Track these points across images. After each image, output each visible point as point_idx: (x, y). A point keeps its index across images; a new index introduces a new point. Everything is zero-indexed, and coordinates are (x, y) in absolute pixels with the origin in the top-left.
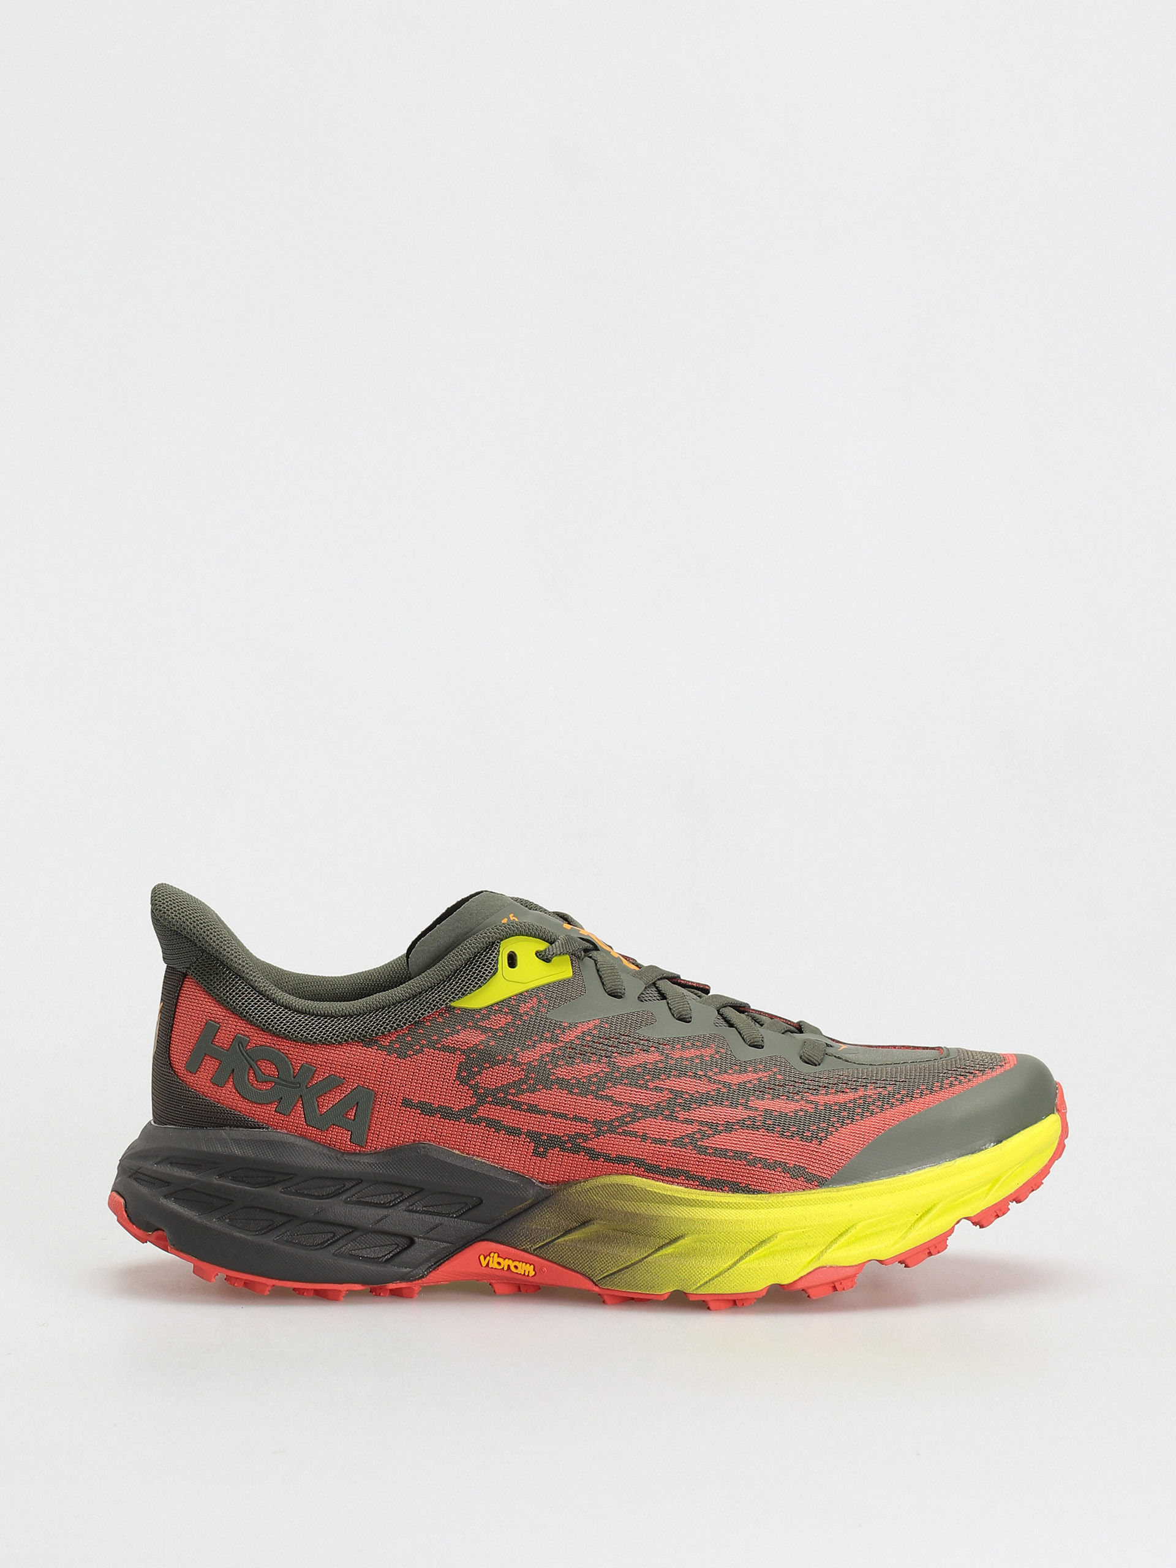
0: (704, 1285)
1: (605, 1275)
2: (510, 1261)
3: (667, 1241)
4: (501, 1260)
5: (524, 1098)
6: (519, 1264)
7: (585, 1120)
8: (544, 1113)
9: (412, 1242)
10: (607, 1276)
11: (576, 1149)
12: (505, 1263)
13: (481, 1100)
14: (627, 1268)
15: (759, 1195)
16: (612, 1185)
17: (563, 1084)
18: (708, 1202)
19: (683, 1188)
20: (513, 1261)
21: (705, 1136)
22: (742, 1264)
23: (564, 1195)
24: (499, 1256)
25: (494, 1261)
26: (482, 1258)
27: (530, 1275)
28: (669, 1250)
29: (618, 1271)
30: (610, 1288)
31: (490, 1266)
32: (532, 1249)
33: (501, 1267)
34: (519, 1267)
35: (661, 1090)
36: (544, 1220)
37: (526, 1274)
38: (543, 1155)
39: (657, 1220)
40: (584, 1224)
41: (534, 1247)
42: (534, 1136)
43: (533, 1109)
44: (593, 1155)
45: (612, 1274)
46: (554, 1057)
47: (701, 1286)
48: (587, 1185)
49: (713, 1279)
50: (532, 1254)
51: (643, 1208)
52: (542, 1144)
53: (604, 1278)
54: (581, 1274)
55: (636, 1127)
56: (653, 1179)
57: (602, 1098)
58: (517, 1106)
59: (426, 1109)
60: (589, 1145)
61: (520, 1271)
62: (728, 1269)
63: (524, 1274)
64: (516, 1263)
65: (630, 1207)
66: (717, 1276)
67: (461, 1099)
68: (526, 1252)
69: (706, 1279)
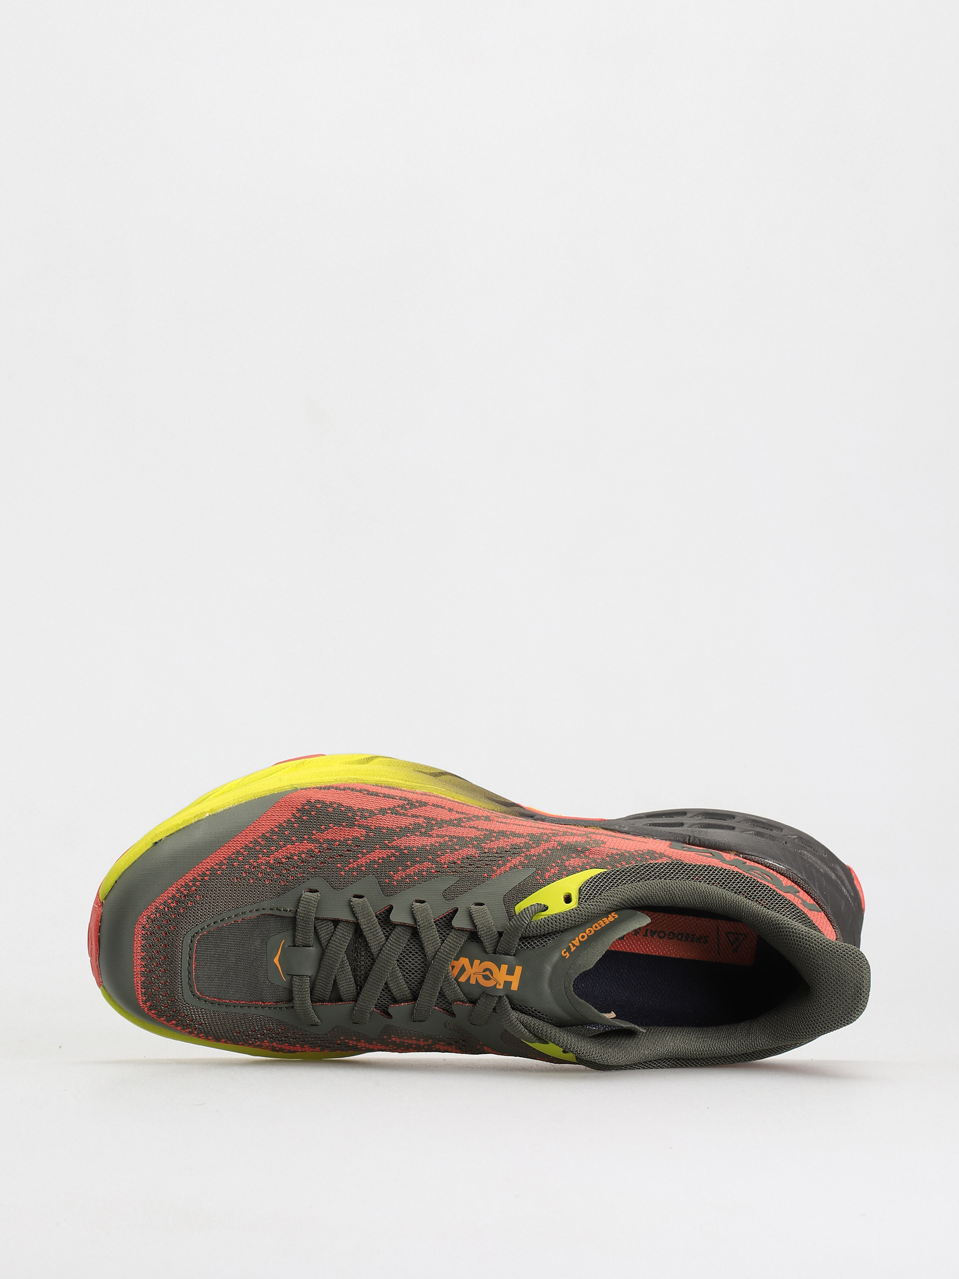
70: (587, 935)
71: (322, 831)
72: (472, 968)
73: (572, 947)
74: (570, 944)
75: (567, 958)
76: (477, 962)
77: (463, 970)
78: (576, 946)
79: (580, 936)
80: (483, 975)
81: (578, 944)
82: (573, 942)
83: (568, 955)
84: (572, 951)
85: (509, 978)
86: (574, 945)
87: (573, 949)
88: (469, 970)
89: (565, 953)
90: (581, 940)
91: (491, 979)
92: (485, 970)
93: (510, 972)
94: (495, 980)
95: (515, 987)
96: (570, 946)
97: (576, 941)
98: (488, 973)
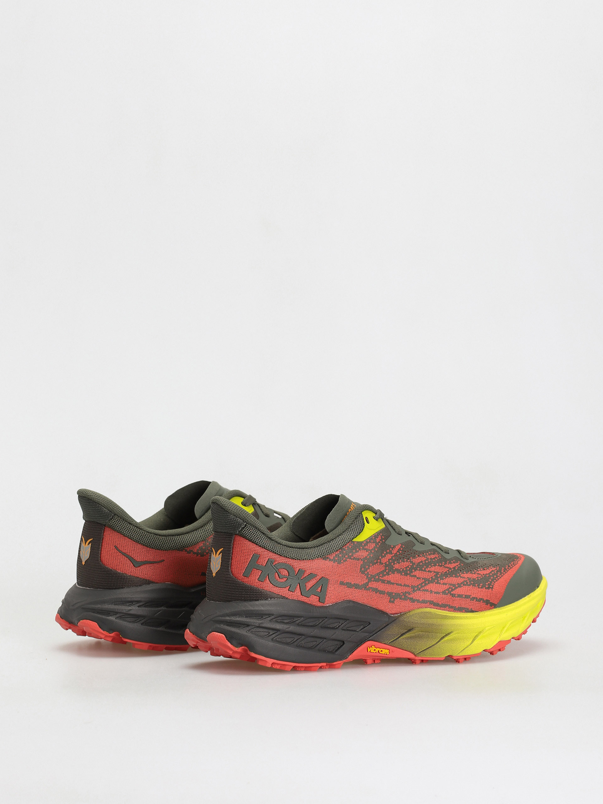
0: (461, 652)
1: (421, 651)
2: (379, 649)
3: (445, 635)
4: (375, 649)
5: (386, 578)
6: (383, 650)
7: (408, 586)
8: (393, 584)
9: (344, 643)
10: (422, 651)
11: (405, 599)
12: (377, 650)
13: (370, 580)
14: (430, 647)
15: (476, 613)
16: (422, 613)
17: (398, 571)
18: (459, 617)
19: (448, 612)
20: (380, 648)
21: (453, 590)
22: (475, 642)
23: (402, 619)
24: (375, 647)
25: (372, 649)
26: (368, 648)
27: (387, 654)
28: (446, 638)
29: (427, 649)
30: (422, 656)
31: (371, 652)
32: (388, 643)
33: (375, 652)
34: (383, 651)
35: (431, 572)
36: (394, 630)
37: (386, 654)
38: (393, 602)
39: (442, 626)
40: (409, 630)
41: (389, 642)
42: (390, 594)
43: (389, 582)
44: (413, 600)
45: (424, 650)
46: (393, 560)
47: (460, 652)
48: (411, 613)
49: (465, 649)
50: (388, 645)
51: (434, 621)
52: (393, 597)
53: (420, 652)
54: (409, 652)
55: (427, 587)
56: (437, 609)
57: (412, 576)
58: (383, 581)
59: (349, 585)
60: (411, 596)
61: (383, 653)
62: (470, 644)
63: (385, 654)
64: (382, 649)
65: (430, 621)
66: (466, 648)
67: (361, 580)
68: (385, 644)
69: (462, 649)
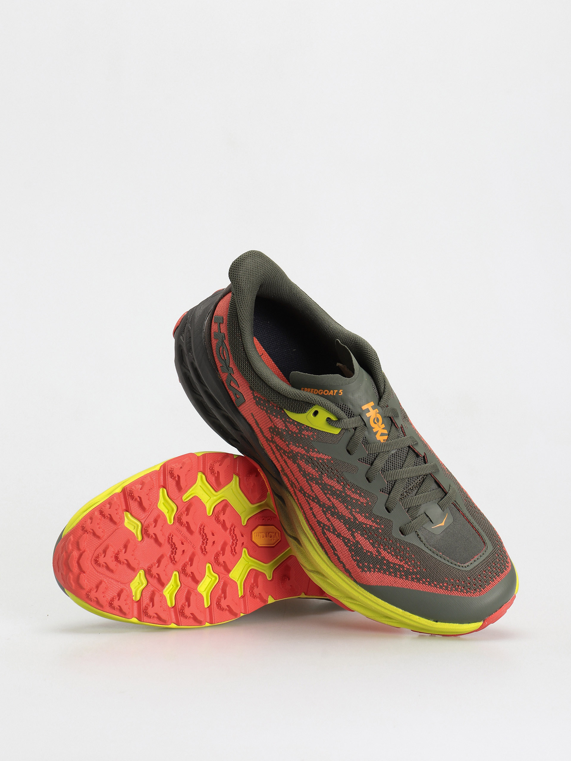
17: (299, 466)
21: (329, 530)
46: (302, 456)
59: (257, 424)
67: (267, 434)
70: (323, 392)
71: (371, 553)
72: (378, 431)
73: (335, 393)
74: (335, 394)
75: (342, 390)
76: (375, 430)
77: (382, 435)
78: (333, 391)
79: (327, 394)
80: (378, 423)
81: (332, 391)
82: (332, 395)
83: (340, 390)
84: (337, 391)
85: (371, 409)
86: (334, 392)
87: (336, 391)
88: (381, 431)
89: (340, 393)
90: (328, 392)
91: (377, 418)
92: (375, 423)
93: (368, 411)
94: (376, 415)
95: (372, 404)
96: (336, 394)
97: (331, 394)
98: (376, 421)
